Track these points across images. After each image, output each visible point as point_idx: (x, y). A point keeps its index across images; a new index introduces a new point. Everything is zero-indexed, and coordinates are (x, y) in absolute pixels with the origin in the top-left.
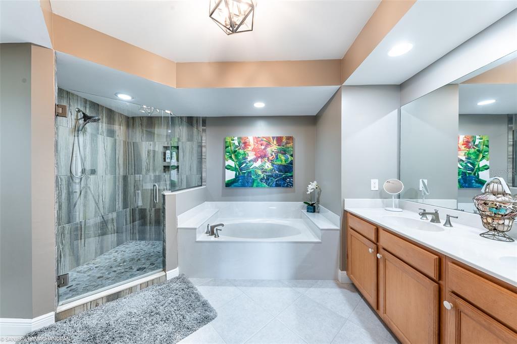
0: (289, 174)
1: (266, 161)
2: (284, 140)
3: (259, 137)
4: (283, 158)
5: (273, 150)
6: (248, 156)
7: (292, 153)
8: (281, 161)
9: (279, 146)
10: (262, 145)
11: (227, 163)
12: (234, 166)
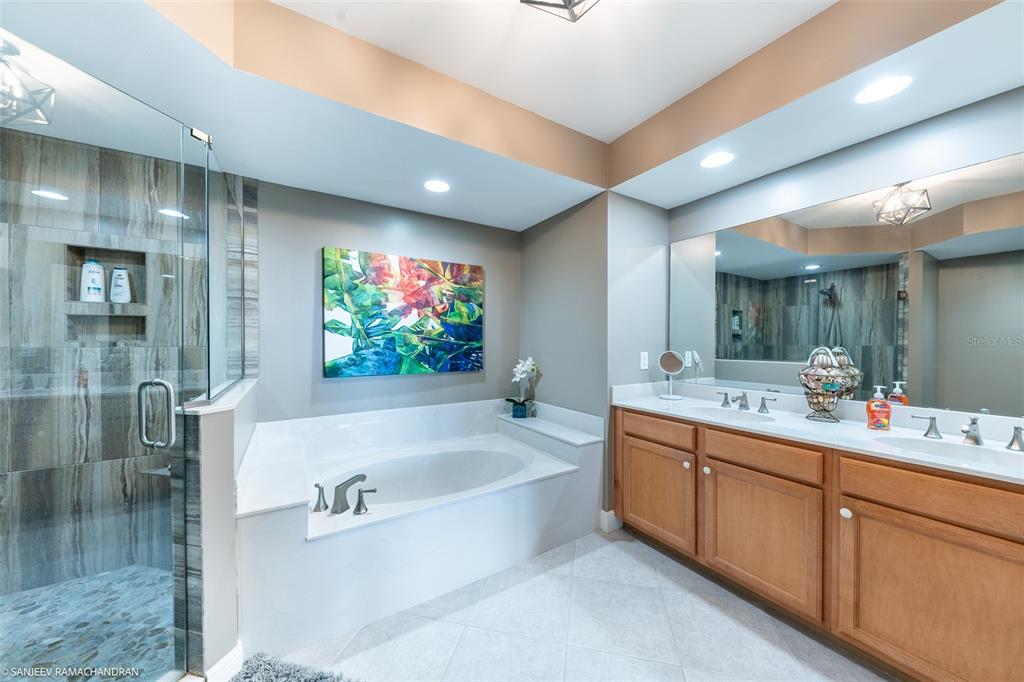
0: (476, 344)
1: (430, 314)
2: (466, 272)
3: (412, 260)
4: (464, 309)
5: (444, 292)
6: (387, 300)
7: (481, 300)
8: (461, 316)
9: (456, 283)
10: (419, 277)
11: (329, 316)
12: (349, 324)
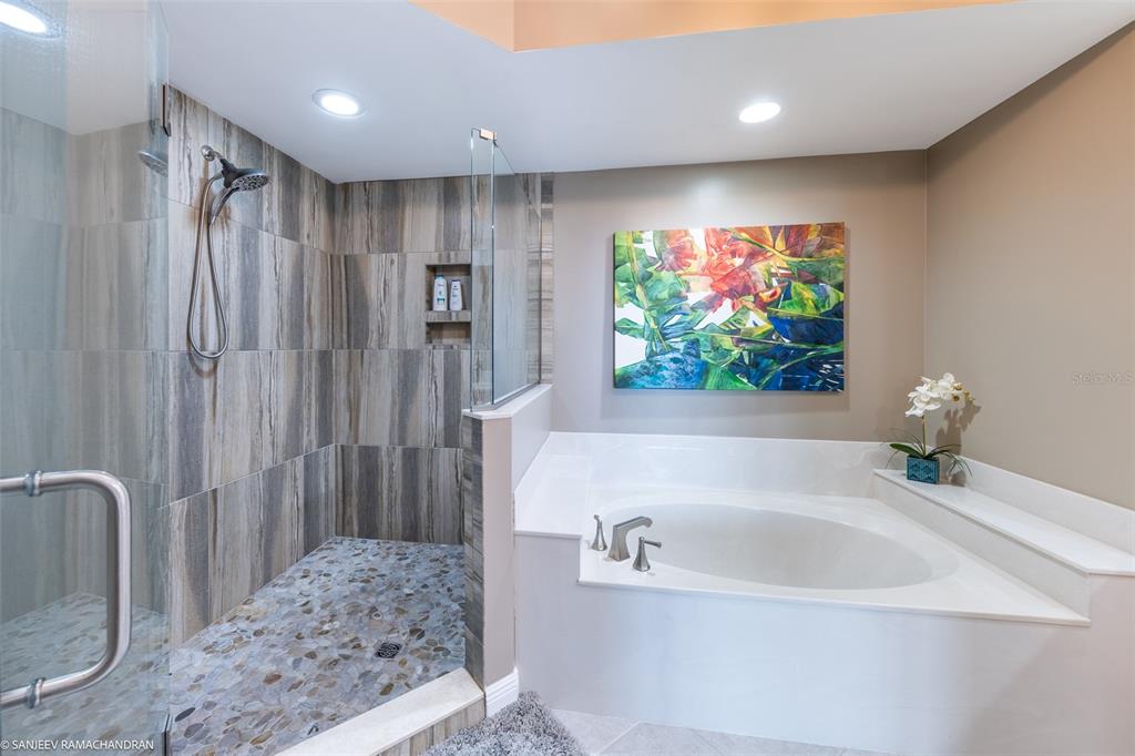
0: (831, 350)
1: (751, 306)
2: (813, 238)
3: (724, 230)
4: (809, 294)
5: (773, 270)
6: (688, 290)
7: (840, 278)
8: (803, 305)
9: (794, 255)
10: (733, 254)
11: (620, 314)
12: (641, 322)
